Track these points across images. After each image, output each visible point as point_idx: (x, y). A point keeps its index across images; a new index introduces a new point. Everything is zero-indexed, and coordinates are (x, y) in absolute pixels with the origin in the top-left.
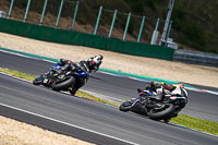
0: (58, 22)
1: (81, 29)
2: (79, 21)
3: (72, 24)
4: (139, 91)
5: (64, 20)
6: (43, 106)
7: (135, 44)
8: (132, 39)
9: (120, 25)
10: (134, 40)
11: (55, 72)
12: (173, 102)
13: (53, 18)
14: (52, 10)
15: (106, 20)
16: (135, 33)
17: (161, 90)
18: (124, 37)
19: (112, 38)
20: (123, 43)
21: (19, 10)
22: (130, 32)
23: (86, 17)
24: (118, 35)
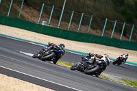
0: (80, 28)
1: (94, 32)
2: (92, 28)
3: (88, 30)
4: (83, 58)
5: (83, 27)
6: (69, 81)
7: (128, 42)
8: (125, 39)
9: (118, 30)
10: (127, 39)
11: (44, 50)
12: (99, 64)
13: (76, 25)
14: (76, 21)
15: (110, 27)
16: (128, 35)
17: (93, 58)
18: (121, 37)
19: (113, 38)
20: (120, 42)
21: (55, 21)
22: (124, 34)
23: (97, 25)
24: (117, 36)
